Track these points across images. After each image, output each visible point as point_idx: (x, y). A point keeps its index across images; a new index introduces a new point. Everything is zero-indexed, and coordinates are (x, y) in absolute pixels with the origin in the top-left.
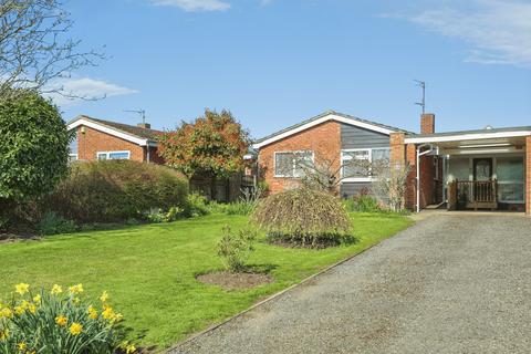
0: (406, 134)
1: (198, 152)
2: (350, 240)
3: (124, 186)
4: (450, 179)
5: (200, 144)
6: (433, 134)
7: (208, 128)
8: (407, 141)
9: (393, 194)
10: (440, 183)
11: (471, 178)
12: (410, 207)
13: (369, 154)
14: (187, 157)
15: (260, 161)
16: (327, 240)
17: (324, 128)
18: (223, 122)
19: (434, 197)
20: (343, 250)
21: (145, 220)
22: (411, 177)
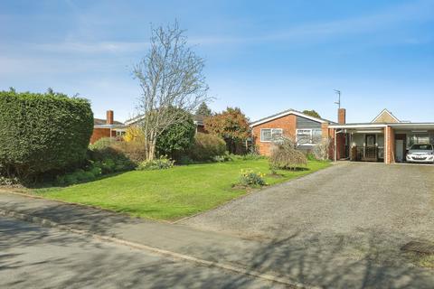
0: (329, 123)
1: (226, 129)
2: (307, 169)
3: (204, 145)
4: (353, 145)
5: (228, 125)
6: (345, 124)
7: (230, 117)
8: (330, 127)
9: (323, 152)
10: (348, 147)
11: (364, 145)
12: (331, 158)
13: (311, 132)
14: (221, 131)
15: (253, 133)
16: (299, 169)
17: (287, 118)
18: (236, 113)
19: (344, 154)
20: (304, 172)
21: (214, 161)
22: (332, 144)
